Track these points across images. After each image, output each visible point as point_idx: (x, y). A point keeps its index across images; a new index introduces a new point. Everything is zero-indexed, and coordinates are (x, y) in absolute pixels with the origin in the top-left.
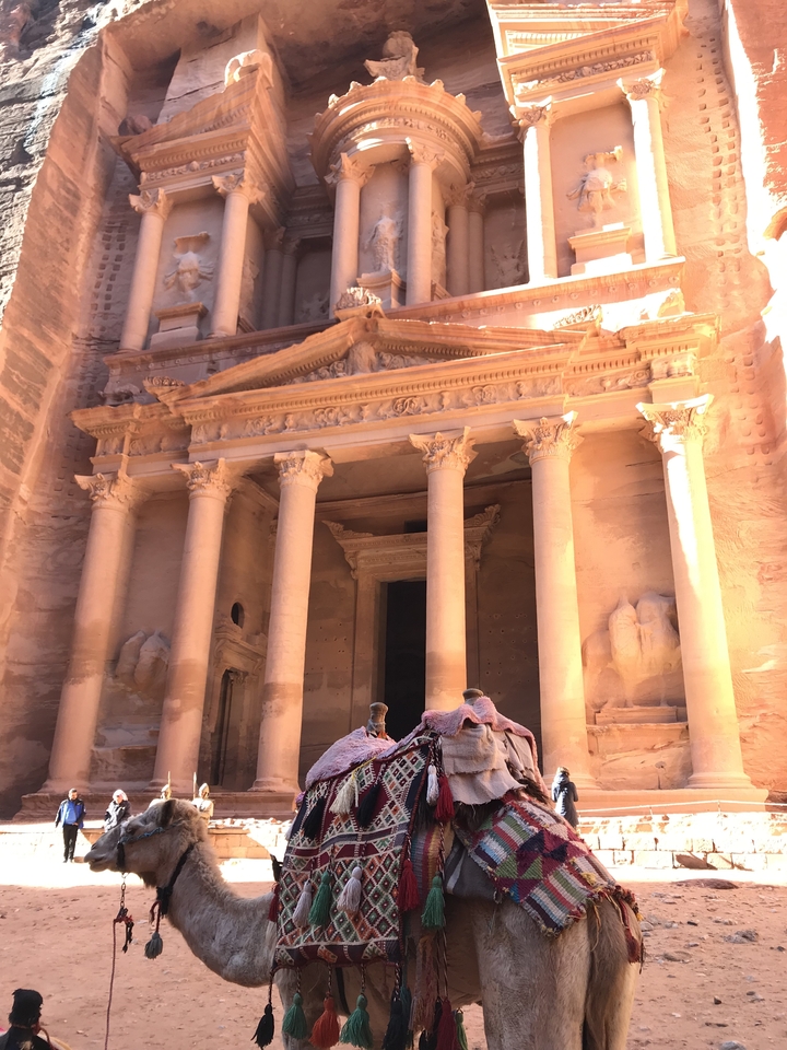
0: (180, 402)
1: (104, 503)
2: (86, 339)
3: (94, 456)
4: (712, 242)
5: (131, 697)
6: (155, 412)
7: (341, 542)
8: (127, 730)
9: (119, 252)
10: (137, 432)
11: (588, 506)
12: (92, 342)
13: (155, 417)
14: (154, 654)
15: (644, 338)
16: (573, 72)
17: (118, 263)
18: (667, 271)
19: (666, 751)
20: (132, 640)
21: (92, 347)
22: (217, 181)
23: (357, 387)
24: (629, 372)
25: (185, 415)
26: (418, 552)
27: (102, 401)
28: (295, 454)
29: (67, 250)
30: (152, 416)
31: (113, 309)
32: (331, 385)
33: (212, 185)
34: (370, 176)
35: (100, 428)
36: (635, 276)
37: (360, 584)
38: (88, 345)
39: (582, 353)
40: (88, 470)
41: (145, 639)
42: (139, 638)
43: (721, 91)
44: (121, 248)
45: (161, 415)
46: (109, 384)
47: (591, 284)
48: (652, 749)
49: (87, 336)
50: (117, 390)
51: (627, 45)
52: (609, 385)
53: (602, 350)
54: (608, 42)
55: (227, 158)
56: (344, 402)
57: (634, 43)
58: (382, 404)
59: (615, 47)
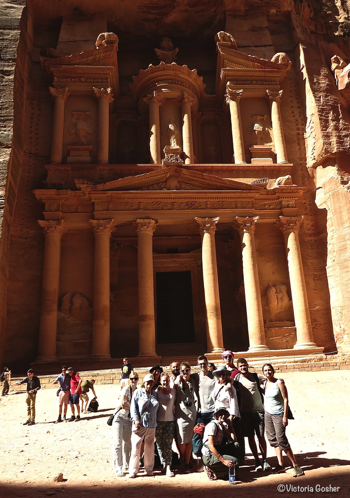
0: (91, 192)
1: (53, 234)
2: (29, 153)
3: (44, 211)
4: (297, 159)
5: (68, 320)
6: (77, 195)
9: (38, 112)
10: (66, 202)
12: (32, 155)
14: (81, 302)
16: (249, 82)
17: (39, 117)
20: (67, 295)
21: (32, 158)
22: (95, 90)
23: (173, 195)
24: (274, 203)
25: (92, 198)
26: (175, 261)
28: (146, 220)
31: (40, 140)
32: (162, 193)
33: (93, 91)
34: (163, 103)
35: (47, 199)
36: (276, 168)
38: (30, 156)
39: (260, 194)
40: (43, 218)
41: (74, 295)
42: (70, 295)
43: (298, 103)
44: (40, 110)
45: (80, 196)
46: (48, 178)
47: (260, 168)
50: (54, 182)
51: (269, 77)
52: (267, 207)
53: (267, 194)
54: (263, 74)
55: (100, 80)
56: (166, 201)
57: (272, 77)
58: (182, 203)
59: (265, 76)
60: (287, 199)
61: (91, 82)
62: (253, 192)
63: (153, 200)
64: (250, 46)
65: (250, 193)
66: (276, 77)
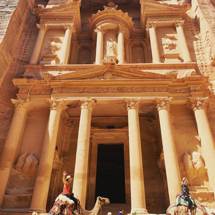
0: (51, 81)
1: (20, 109)
2: (17, 60)
3: (18, 94)
5: (20, 176)
6: (41, 83)
8: (17, 188)
9: (29, 38)
10: (33, 88)
12: (19, 61)
13: (41, 84)
14: (32, 161)
15: (190, 80)
16: (162, 17)
17: (29, 41)
18: (192, 65)
20: (23, 155)
21: (19, 62)
23: (108, 83)
24: (184, 89)
25: (52, 85)
26: (112, 135)
27: (22, 77)
29: (17, 34)
30: (40, 84)
31: (26, 53)
32: (100, 81)
34: (106, 32)
35: (21, 85)
36: (183, 65)
37: (93, 144)
38: (17, 61)
39: (172, 82)
40: (15, 98)
41: (27, 156)
42: (25, 155)
43: (196, 28)
44: (30, 37)
45: (43, 84)
46: (25, 73)
47: (172, 65)
49: (17, 59)
50: (28, 75)
51: (175, 14)
52: (179, 91)
53: (177, 82)
55: (68, 20)
56: (103, 87)
58: (114, 88)
60: (194, 85)
61: (62, 21)
62: (166, 80)
66: (180, 13)
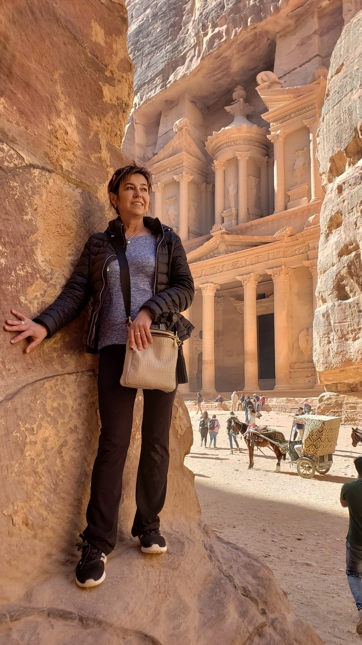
7: (235, 305)
11: (296, 294)
16: (288, 116)
18: (316, 206)
19: (311, 377)
22: (175, 177)
23: (221, 260)
28: (205, 285)
32: (212, 260)
33: (174, 178)
36: (305, 208)
47: (292, 213)
48: (308, 377)
51: (306, 102)
52: (297, 252)
53: (292, 241)
54: (299, 103)
55: (178, 166)
56: (218, 265)
57: (308, 101)
58: (229, 264)
59: (302, 104)
60: (313, 240)
61: (173, 170)
62: (278, 243)
63: (210, 266)
64: (295, 69)
65: (275, 244)
66: (313, 99)
